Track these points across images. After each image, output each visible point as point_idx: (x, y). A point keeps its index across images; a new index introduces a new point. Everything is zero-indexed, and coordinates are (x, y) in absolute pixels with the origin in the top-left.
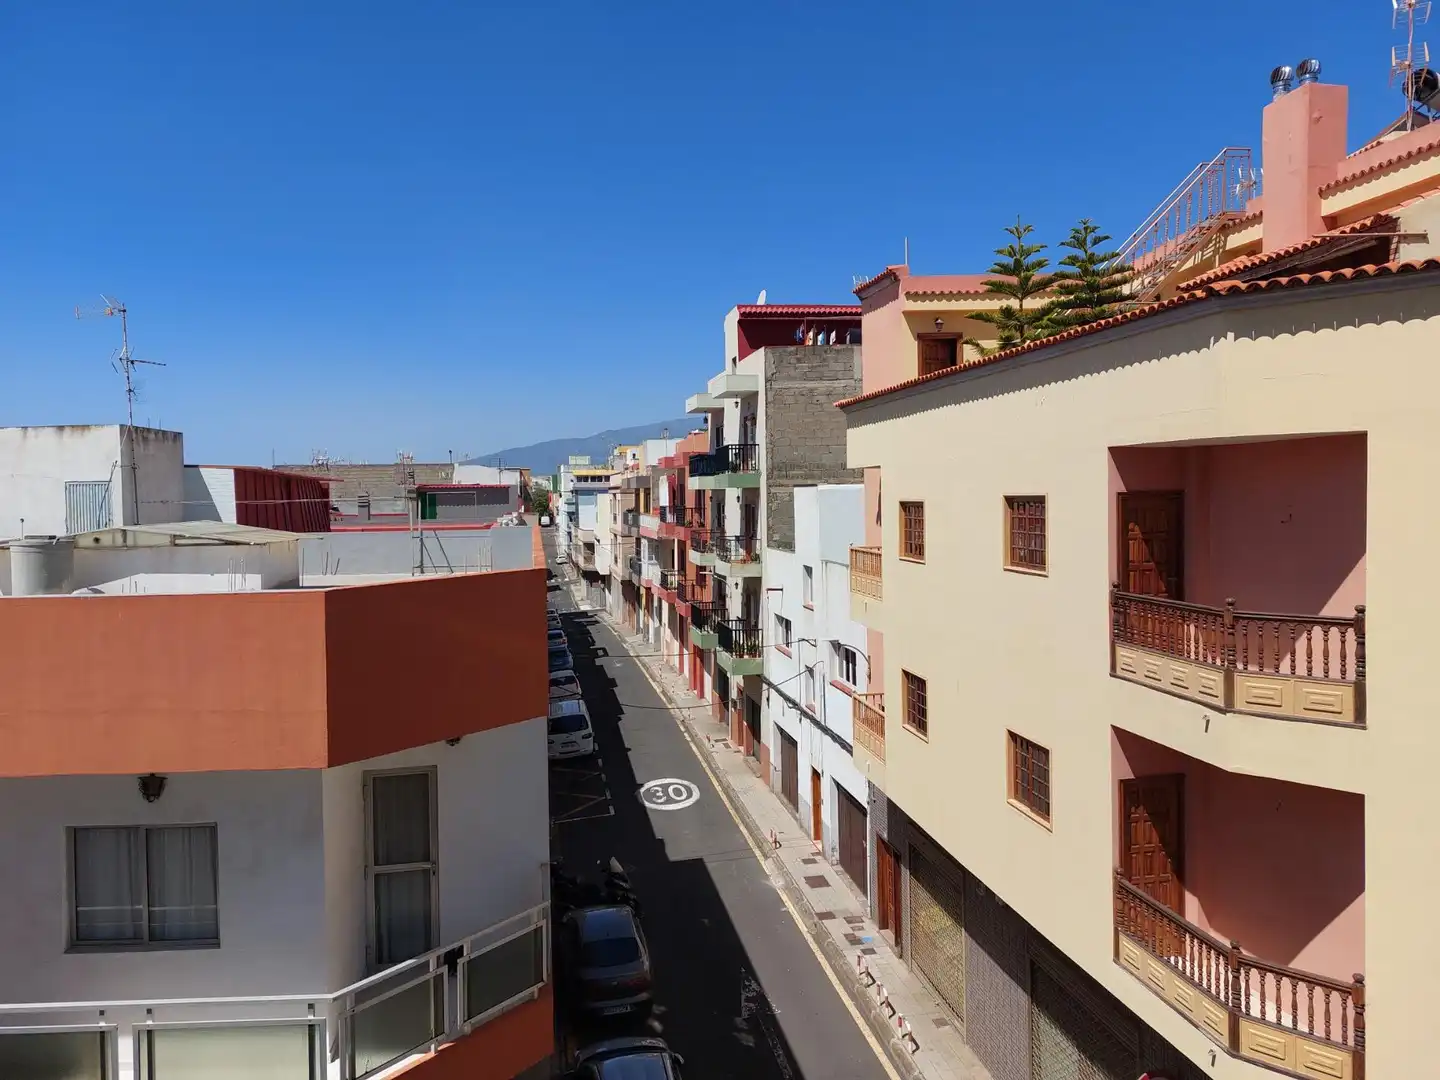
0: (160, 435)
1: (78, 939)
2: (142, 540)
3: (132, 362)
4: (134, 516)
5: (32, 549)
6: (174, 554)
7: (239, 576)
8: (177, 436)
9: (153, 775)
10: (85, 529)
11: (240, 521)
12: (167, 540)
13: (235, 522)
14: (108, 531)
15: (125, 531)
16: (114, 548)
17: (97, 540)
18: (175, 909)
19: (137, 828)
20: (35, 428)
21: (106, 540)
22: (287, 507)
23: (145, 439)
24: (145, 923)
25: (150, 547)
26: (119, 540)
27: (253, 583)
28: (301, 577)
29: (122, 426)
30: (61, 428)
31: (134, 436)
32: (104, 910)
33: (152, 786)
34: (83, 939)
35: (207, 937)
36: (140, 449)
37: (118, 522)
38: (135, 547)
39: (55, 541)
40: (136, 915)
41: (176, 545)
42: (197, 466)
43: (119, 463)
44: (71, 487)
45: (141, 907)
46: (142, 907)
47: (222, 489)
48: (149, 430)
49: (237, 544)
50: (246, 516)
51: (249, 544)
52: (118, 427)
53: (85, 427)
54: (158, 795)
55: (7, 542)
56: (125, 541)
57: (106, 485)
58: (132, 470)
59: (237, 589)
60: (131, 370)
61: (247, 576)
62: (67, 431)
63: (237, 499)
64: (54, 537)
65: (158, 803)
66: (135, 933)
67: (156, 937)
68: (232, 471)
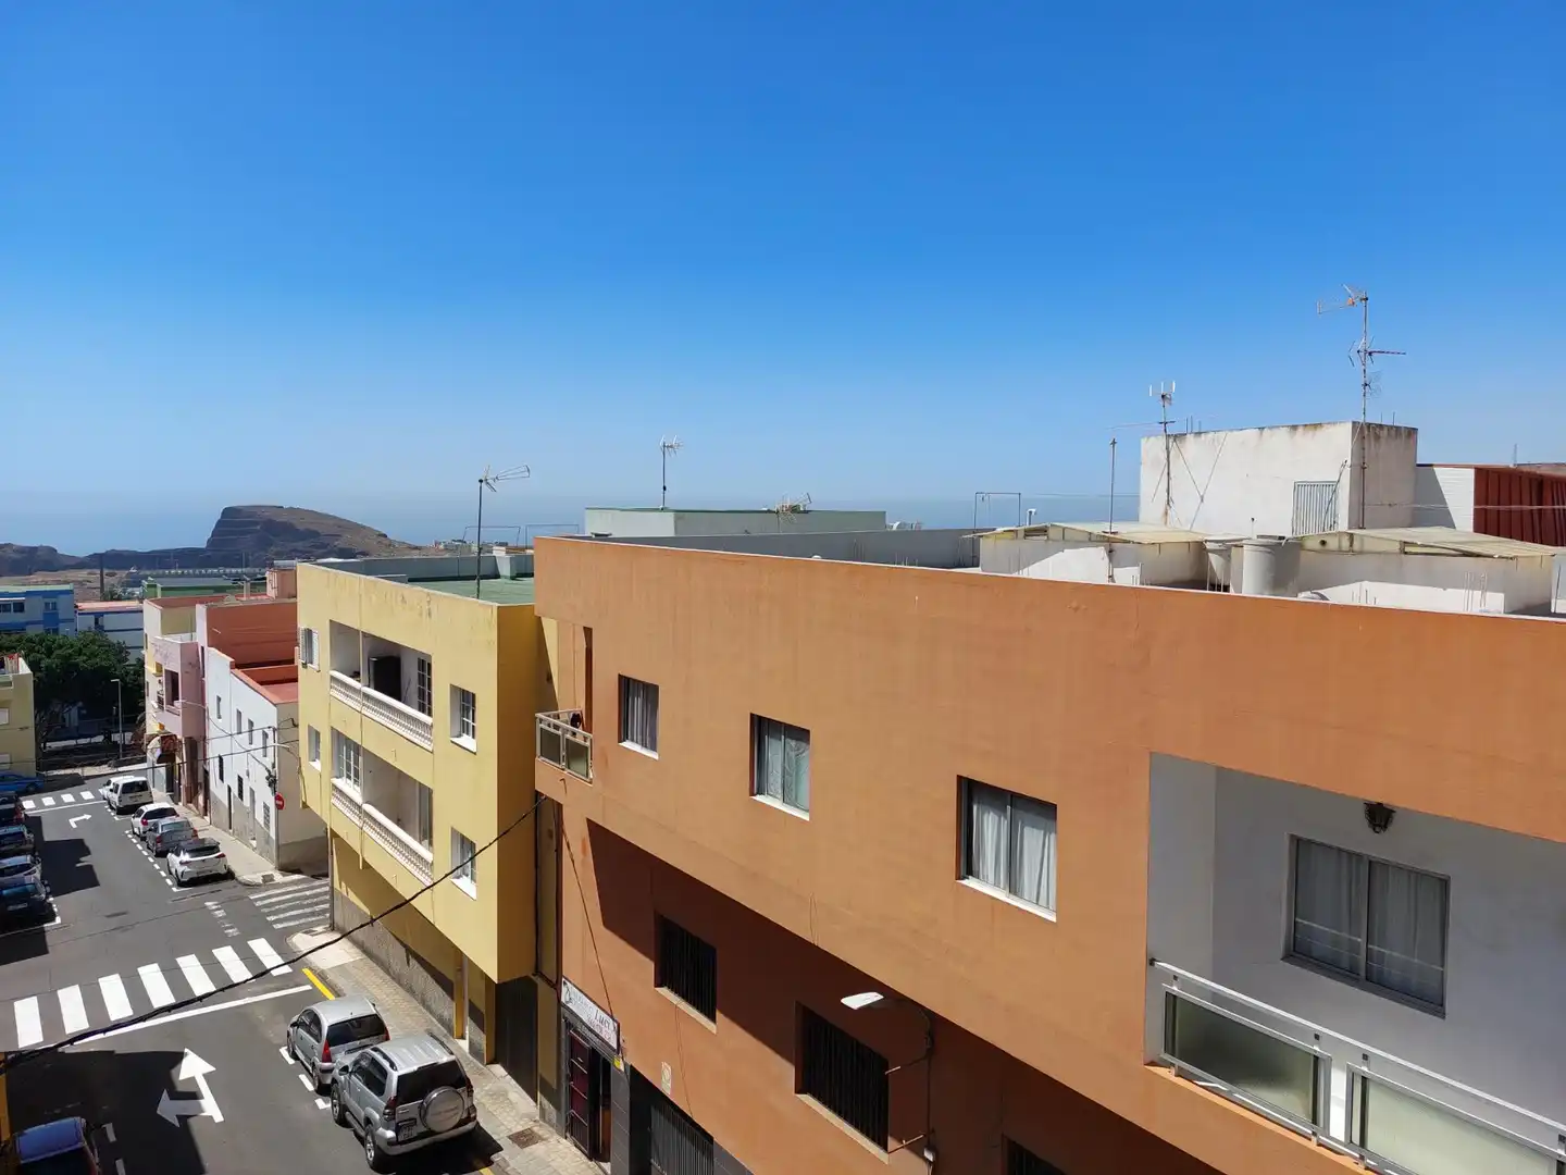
0: (1393, 432)
1: (1294, 950)
2: (1368, 546)
3: (1370, 354)
4: (1360, 519)
5: (1262, 549)
6: (1402, 563)
7: (1478, 593)
8: (1412, 432)
9: (1380, 804)
10: (1311, 533)
11: (1477, 529)
12: (1396, 547)
13: (1472, 530)
14: (1335, 535)
15: (1351, 535)
16: (1340, 551)
17: (1323, 543)
18: (1396, 956)
19: (1360, 857)
20: (1271, 428)
21: (1333, 544)
22: (1536, 517)
23: (1377, 438)
24: (1362, 957)
25: (1379, 553)
26: (1345, 543)
27: (1493, 604)
28: (1553, 601)
29: (1354, 423)
30: (1295, 427)
31: (1366, 433)
32: (1324, 931)
33: (1379, 816)
34: (1298, 952)
35: (1431, 1001)
36: (1371, 445)
37: (1343, 525)
38: (1361, 553)
39: (1283, 542)
40: (1354, 947)
41: (1406, 553)
42: (1431, 465)
43: (1349, 463)
44: (1298, 486)
45: (1359, 940)
46: (1361, 940)
47: (1459, 492)
48: (1381, 426)
49: (1478, 555)
50: (1485, 523)
51: (1491, 557)
52: (1350, 425)
53: (1316, 426)
54: (1385, 827)
55: (1242, 540)
56: (1351, 545)
57: (1333, 487)
58: (1361, 468)
59: (1475, 610)
60: (1368, 362)
61: (1488, 594)
62: (1300, 430)
63: (1477, 502)
64: (1284, 538)
65: (1384, 836)
66: (1351, 968)
67: (1373, 979)
68: (1472, 471)
